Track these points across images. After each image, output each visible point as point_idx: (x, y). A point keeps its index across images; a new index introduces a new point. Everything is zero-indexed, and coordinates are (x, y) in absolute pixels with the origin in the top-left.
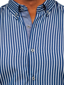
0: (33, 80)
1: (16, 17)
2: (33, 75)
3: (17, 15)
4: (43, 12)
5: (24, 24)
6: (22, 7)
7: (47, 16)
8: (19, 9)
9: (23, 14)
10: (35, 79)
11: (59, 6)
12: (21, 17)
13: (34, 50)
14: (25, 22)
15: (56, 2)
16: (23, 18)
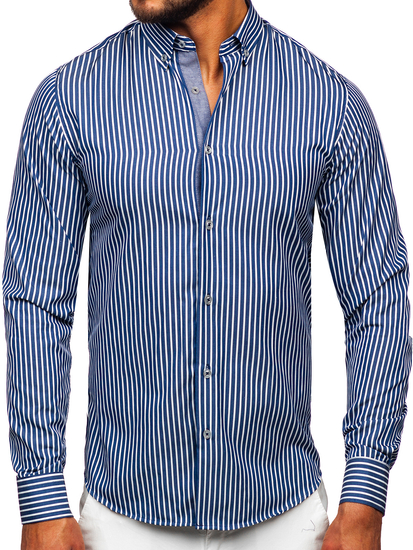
0: (209, 231)
1: (165, 63)
2: (209, 216)
3: (168, 60)
4: (236, 54)
5: (184, 85)
6: (182, 42)
7: (244, 66)
8: (175, 46)
9: (183, 59)
10: (212, 226)
11: (274, 35)
12: (178, 64)
13: (212, 150)
14: (185, 77)
15: (265, 22)
16: (182, 67)
